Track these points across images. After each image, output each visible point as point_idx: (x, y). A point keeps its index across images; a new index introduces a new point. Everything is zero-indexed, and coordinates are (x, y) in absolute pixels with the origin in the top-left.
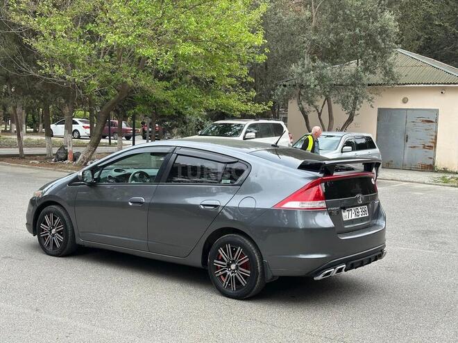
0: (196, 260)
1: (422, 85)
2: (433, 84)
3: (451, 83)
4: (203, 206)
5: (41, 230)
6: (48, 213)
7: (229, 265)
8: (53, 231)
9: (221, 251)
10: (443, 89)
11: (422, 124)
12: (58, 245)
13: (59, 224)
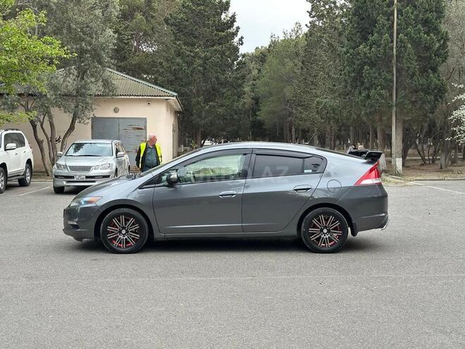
1: (133, 97)
2: (143, 96)
3: (157, 96)
4: (296, 190)
5: (109, 232)
6: (118, 216)
7: (322, 230)
8: (124, 232)
9: (315, 221)
10: (149, 100)
11: (133, 131)
12: (132, 243)
13: (133, 224)
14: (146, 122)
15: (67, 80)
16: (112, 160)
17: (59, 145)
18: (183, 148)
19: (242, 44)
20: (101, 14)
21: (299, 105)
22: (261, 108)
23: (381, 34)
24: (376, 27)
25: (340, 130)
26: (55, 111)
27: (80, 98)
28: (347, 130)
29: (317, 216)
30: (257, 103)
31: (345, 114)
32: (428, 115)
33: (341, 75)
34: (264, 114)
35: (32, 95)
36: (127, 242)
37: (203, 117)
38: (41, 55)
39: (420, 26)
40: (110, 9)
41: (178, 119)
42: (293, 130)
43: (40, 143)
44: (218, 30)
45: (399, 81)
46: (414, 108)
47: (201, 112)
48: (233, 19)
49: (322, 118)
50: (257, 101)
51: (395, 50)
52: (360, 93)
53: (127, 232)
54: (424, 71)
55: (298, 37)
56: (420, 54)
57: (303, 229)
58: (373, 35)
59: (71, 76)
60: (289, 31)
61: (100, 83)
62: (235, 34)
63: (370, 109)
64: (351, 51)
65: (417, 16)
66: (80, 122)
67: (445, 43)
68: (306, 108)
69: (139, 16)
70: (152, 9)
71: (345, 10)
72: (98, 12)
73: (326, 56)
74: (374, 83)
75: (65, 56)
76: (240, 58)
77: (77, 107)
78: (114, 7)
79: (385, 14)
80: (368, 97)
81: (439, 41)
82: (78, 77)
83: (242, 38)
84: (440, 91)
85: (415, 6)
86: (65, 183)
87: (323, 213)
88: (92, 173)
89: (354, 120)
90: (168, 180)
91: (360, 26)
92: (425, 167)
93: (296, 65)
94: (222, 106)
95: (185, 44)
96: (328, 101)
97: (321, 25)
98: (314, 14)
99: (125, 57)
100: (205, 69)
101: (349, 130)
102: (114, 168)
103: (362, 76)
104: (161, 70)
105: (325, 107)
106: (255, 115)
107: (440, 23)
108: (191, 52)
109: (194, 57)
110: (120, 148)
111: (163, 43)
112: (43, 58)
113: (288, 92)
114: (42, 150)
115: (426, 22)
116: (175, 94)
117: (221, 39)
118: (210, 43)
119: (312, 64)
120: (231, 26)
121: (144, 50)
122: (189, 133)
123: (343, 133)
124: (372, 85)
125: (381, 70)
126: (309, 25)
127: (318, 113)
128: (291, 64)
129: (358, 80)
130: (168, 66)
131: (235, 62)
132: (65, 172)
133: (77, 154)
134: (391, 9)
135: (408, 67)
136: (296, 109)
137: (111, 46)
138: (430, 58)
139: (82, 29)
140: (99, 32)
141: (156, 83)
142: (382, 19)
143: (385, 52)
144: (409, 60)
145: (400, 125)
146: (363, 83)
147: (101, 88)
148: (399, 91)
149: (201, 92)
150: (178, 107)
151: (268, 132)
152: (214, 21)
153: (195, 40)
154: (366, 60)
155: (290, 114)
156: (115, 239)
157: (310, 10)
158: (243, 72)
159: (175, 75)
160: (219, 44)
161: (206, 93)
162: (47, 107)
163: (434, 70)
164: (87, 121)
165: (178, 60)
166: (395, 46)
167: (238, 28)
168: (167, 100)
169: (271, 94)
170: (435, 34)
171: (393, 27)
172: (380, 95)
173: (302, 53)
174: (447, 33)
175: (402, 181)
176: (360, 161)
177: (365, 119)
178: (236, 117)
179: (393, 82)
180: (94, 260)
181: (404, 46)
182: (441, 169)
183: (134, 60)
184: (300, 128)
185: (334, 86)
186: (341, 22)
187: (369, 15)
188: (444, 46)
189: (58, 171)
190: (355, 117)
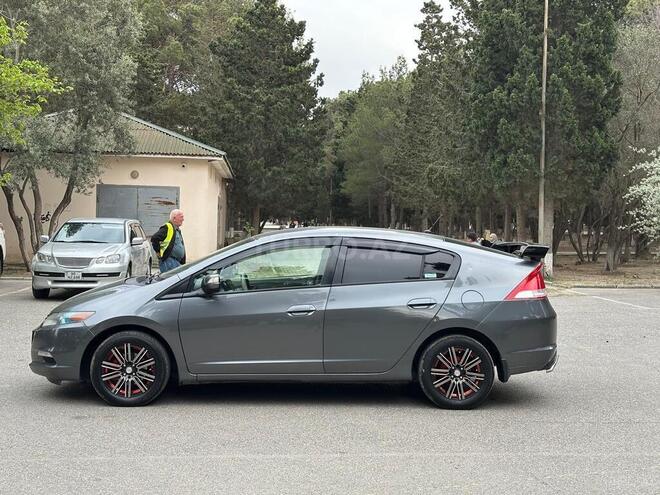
0: (404, 373)
1: (160, 156)
2: (174, 154)
3: (196, 155)
4: (411, 306)
5: (104, 371)
6: (119, 344)
7: (452, 372)
8: (129, 370)
9: (441, 357)
10: (184, 161)
11: (158, 207)
12: (143, 388)
13: (145, 358)
14: (178, 194)
15: (63, 129)
16: (124, 250)
17: (46, 225)
18: (232, 232)
19: (321, 85)
20: (114, 33)
21: (401, 173)
22: (348, 177)
23: (524, 74)
24: (516, 62)
25: (461, 212)
26: (41, 174)
27: (79, 155)
28: (472, 212)
29: (444, 349)
30: (340, 170)
31: (470, 187)
32: (591, 191)
33: (464, 131)
34: (351, 185)
35: (7, 150)
36: (134, 387)
37: (263, 187)
38: (18, 89)
39: (580, 63)
40: (129, 26)
41: (227, 189)
42: (392, 210)
43: (17, 222)
44: (287, 64)
45: (550, 141)
46: (570, 181)
47: (261, 180)
48: (309, 48)
49: (435, 193)
50: (340, 166)
51: (544, 97)
52: (493, 158)
53: (135, 370)
54: (585, 127)
55: (400, 77)
56: (581, 103)
57: (421, 369)
58: (512, 75)
59: (67, 122)
60: (389, 68)
61: (111, 135)
62: (312, 69)
63: (508, 181)
64: (481, 96)
65: (577, 48)
66: (79, 191)
67: (616, 88)
68: (412, 177)
69: (173, 41)
70: (192, 31)
71: (471, 39)
72: (110, 30)
73: (443, 104)
74: (514, 145)
75: (55, 90)
76: (318, 105)
77: (75, 168)
78: (135, 24)
79: (530, 44)
80: (505, 163)
81: (608, 85)
82: (78, 124)
83: (322, 75)
84: (610, 157)
85: (574, 35)
86: (50, 283)
87: (454, 344)
88: (93, 268)
89: (483, 196)
90: (204, 286)
91: (494, 61)
92: (582, 268)
93: (398, 116)
94: (290, 172)
95: (239, 82)
96: (445, 167)
97: (434, 60)
98: (424, 44)
99: (151, 99)
100: (268, 118)
101: (474, 212)
102: (126, 262)
103: (495, 134)
104: (203, 119)
105: (441, 177)
106: (337, 186)
107: (610, 59)
108: (248, 93)
109: (251, 101)
110: (137, 230)
111: (207, 81)
112: (20, 93)
113: (387, 155)
114: (20, 231)
115: (589, 58)
116: (223, 153)
117: (291, 76)
118: (276, 82)
119: (421, 115)
120: (307, 57)
121: (181, 90)
122: (242, 211)
123: (466, 215)
124: (511, 147)
125: (525, 125)
126: (418, 60)
127: (430, 185)
128: (391, 115)
129: (490, 139)
130: (214, 113)
131: (311, 110)
132: (51, 267)
133: (72, 239)
134: (540, 37)
135: (564, 121)
136: (398, 180)
137: (129, 80)
138: (595, 109)
139: (85, 54)
140: (111, 60)
141: (195, 138)
142: (526, 52)
143: (531, 99)
144: (565, 111)
145: (550, 205)
146: (497, 144)
147: (112, 142)
148: (549, 156)
149: (261, 152)
150: (227, 172)
151: (355, 212)
152: (283, 50)
153: (254, 77)
154: (503, 110)
155: (389, 186)
156: (114, 381)
157: (419, 39)
158: (323, 124)
159: (223, 126)
160: (289, 84)
161: (267, 154)
162: (28, 168)
163: (601, 126)
164: (89, 190)
165: (229, 105)
166: (544, 91)
167: (316, 61)
168: (210, 161)
169: (361, 158)
170: (603, 75)
171: (542, 64)
172: (523, 161)
173: (407, 99)
174: (619, 73)
175: (555, 288)
176: (513, 260)
177: (499, 195)
178: (311, 188)
179: (540, 143)
180: (77, 418)
181: (558, 92)
182: (608, 271)
183: (164, 104)
184: (404, 206)
185: (455, 146)
186: (465, 56)
187: (507, 45)
188: (614, 93)
189: (40, 264)
190: (485, 191)
